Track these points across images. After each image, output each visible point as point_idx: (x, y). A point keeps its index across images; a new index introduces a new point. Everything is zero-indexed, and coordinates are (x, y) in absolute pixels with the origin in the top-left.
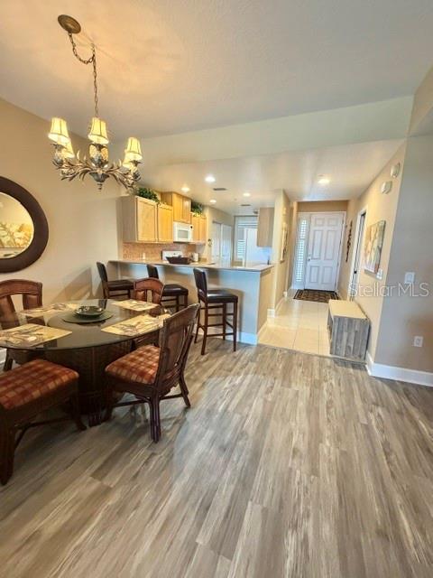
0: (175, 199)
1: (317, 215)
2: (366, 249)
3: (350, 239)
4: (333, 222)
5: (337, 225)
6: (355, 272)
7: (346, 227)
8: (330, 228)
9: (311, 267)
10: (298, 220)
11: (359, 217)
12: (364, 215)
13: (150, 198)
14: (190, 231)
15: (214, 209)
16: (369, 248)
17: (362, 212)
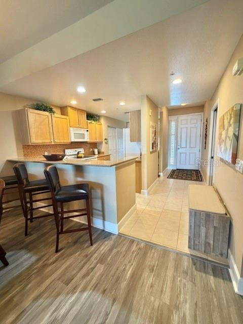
0: (70, 111)
1: (183, 118)
2: (220, 138)
3: (206, 132)
4: (194, 121)
5: (196, 123)
6: (212, 158)
7: (204, 123)
8: (193, 126)
9: (180, 153)
10: (169, 122)
11: (212, 113)
12: (216, 110)
13: (44, 110)
14: (86, 133)
15: (107, 118)
16: (223, 137)
17: (214, 108)
